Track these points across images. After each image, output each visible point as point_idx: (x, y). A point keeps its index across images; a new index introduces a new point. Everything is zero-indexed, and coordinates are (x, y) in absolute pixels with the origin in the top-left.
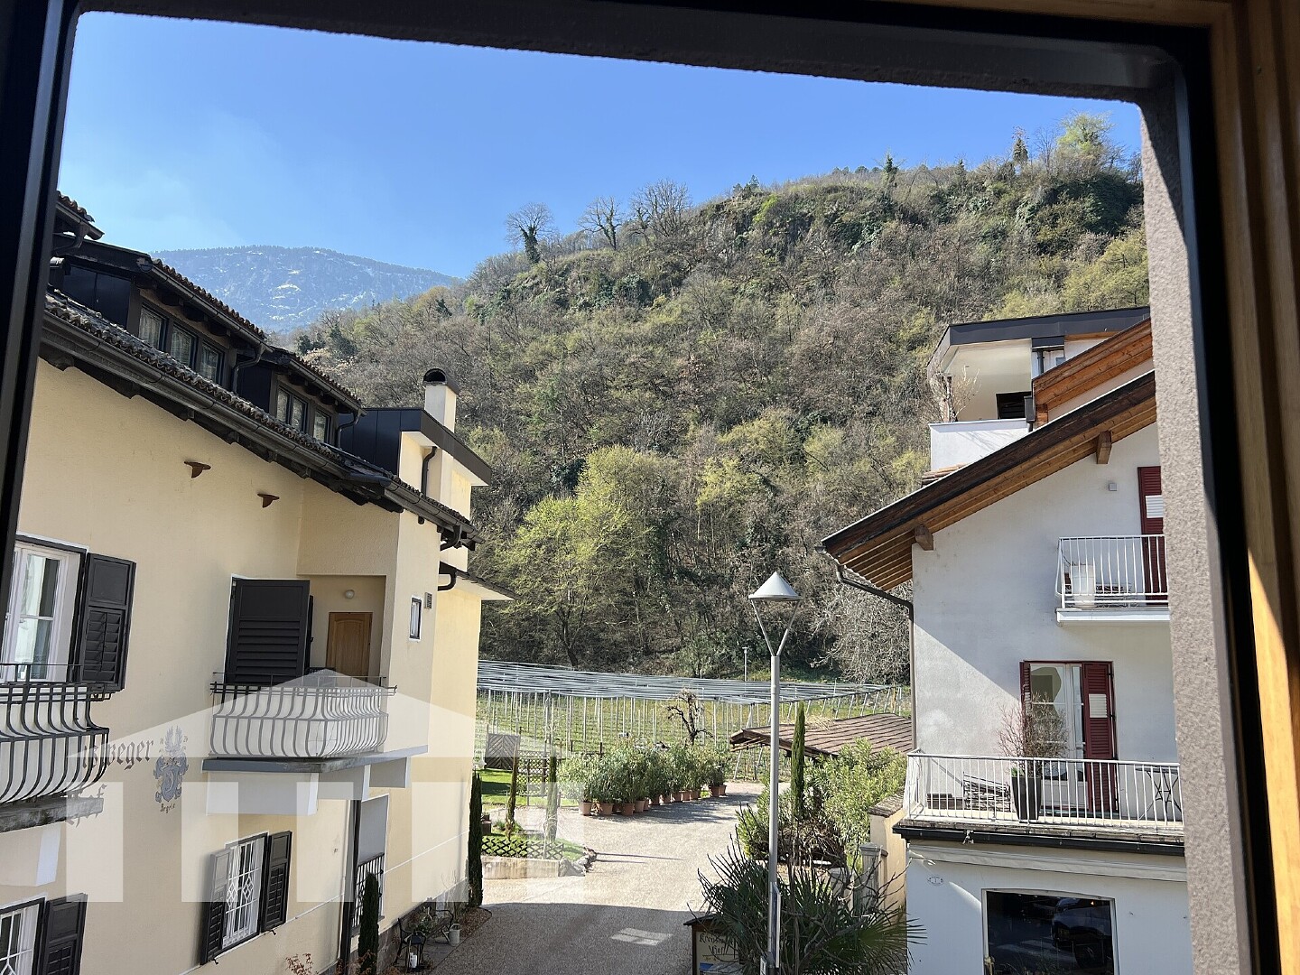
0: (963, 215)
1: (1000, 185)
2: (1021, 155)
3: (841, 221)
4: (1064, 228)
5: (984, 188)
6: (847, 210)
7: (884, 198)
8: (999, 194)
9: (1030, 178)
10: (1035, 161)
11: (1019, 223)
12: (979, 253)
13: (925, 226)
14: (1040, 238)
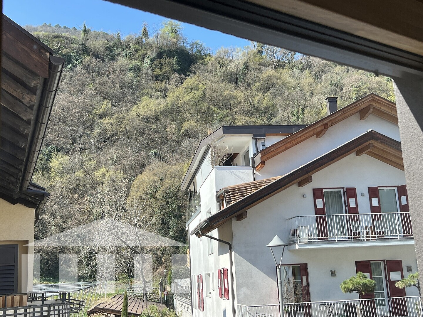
0: (121, 58)
1: (137, 46)
2: (145, 34)
3: (61, 53)
4: (165, 70)
5: (130, 47)
6: (65, 47)
7: (83, 45)
8: (136, 50)
9: (150, 45)
10: (151, 38)
11: (146, 65)
12: (129, 76)
13: (103, 60)
14: (155, 73)
